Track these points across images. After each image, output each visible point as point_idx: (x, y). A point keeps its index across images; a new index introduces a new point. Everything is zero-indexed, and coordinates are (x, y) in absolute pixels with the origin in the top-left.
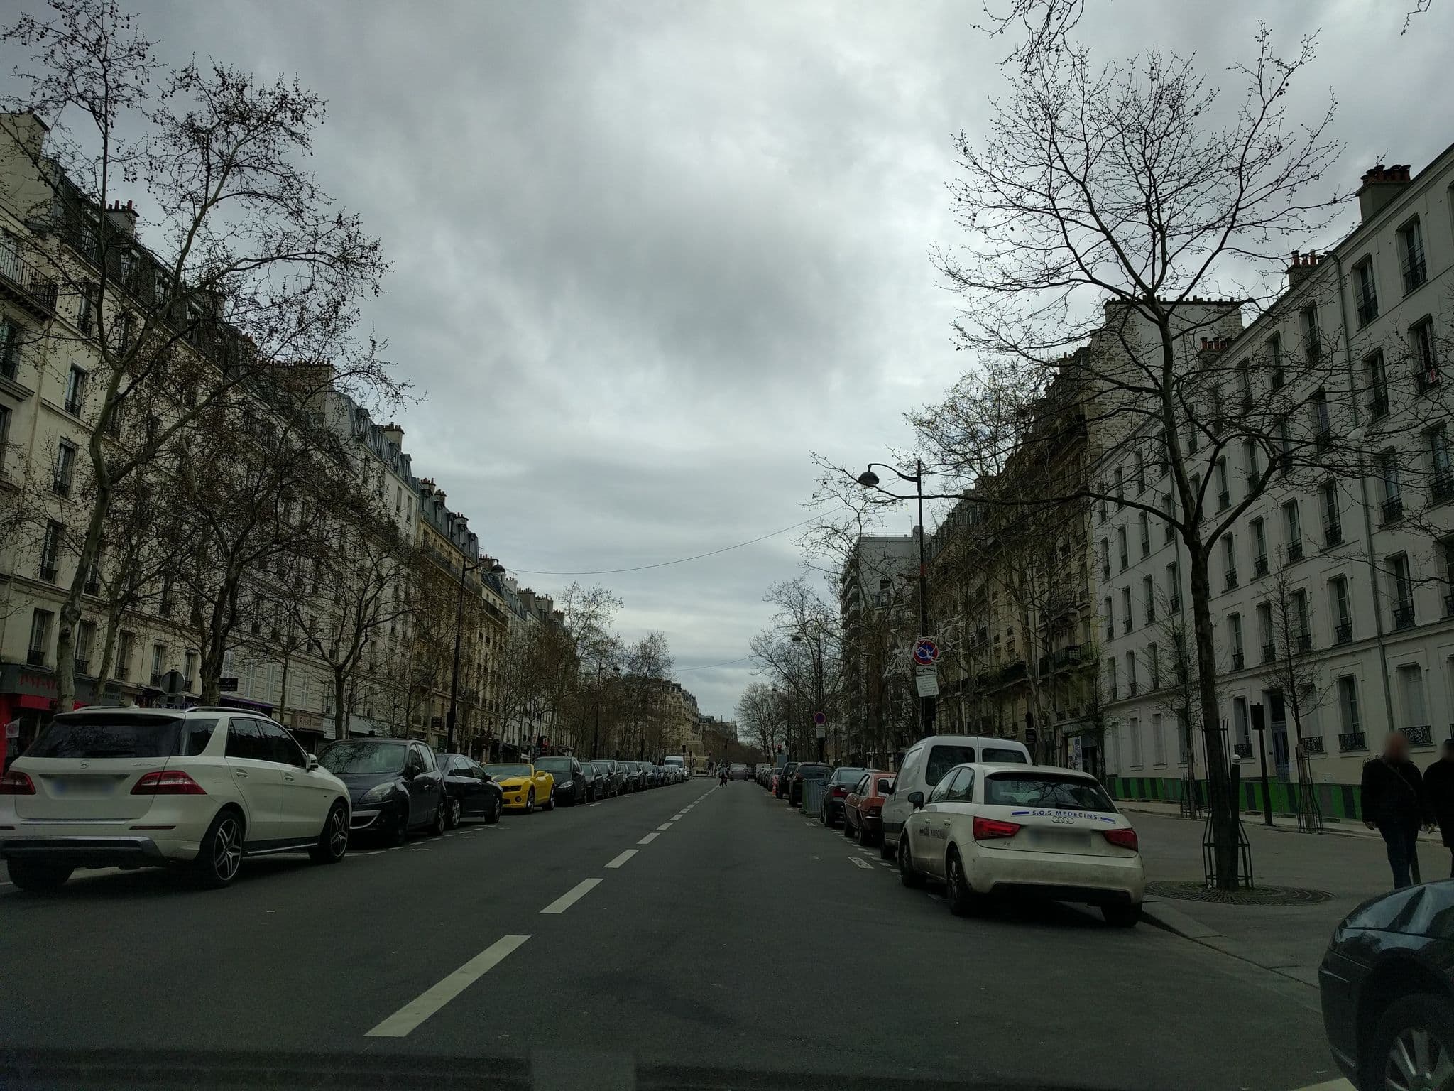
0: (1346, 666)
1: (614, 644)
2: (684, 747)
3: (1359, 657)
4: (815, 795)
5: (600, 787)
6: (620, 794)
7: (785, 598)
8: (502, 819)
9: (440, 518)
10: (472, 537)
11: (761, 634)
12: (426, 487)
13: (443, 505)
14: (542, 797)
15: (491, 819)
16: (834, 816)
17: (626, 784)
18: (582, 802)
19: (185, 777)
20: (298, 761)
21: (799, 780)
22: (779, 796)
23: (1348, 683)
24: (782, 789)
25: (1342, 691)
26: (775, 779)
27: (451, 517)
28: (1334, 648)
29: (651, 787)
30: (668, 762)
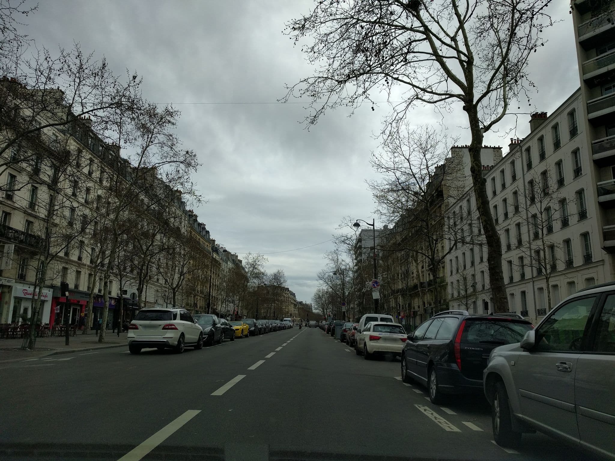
0: (522, 288)
1: (263, 274)
2: (291, 314)
3: (528, 284)
4: (338, 332)
5: (263, 330)
6: (269, 332)
7: (330, 257)
8: (235, 340)
9: (196, 226)
10: (208, 232)
11: (321, 271)
12: (190, 213)
13: (197, 220)
14: (246, 333)
15: (232, 340)
16: (343, 339)
17: (271, 329)
18: (257, 335)
19: (174, 325)
20: (192, 321)
21: (334, 327)
22: (328, 333)
23: (523, 293)
24: (329, 331)
25: (522, 295)
26: (326, 326)
27: (200, 225)
28: (520, 281)
29: (279, 330)
30: (285, 321)
